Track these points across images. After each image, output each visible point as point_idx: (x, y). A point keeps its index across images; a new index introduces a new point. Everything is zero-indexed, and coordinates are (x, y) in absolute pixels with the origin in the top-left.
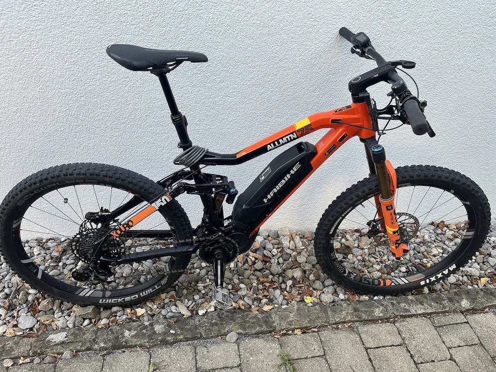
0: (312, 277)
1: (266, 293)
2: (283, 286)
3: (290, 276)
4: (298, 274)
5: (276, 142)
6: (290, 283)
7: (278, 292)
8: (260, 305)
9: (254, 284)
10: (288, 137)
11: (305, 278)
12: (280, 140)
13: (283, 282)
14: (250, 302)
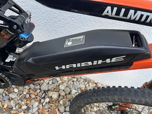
0: (61, 102)
1: (28, 102)
2: (42, 100)
3: (50, 96)
4: (55, 96)
5: (123, 10)
6: (47, 100)
7: (37, 104)
8: (19, 110)
9: (25, 93)
10: (145, 14)
11: (58, 100)
12: (132, 12)
13: (44, 98)
14: (13, 105)
